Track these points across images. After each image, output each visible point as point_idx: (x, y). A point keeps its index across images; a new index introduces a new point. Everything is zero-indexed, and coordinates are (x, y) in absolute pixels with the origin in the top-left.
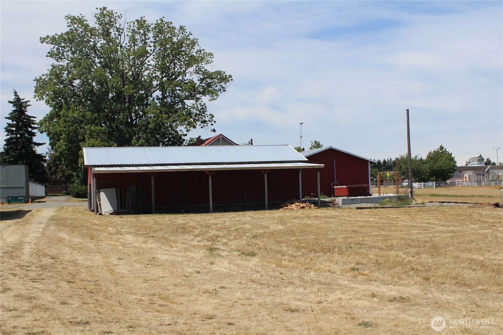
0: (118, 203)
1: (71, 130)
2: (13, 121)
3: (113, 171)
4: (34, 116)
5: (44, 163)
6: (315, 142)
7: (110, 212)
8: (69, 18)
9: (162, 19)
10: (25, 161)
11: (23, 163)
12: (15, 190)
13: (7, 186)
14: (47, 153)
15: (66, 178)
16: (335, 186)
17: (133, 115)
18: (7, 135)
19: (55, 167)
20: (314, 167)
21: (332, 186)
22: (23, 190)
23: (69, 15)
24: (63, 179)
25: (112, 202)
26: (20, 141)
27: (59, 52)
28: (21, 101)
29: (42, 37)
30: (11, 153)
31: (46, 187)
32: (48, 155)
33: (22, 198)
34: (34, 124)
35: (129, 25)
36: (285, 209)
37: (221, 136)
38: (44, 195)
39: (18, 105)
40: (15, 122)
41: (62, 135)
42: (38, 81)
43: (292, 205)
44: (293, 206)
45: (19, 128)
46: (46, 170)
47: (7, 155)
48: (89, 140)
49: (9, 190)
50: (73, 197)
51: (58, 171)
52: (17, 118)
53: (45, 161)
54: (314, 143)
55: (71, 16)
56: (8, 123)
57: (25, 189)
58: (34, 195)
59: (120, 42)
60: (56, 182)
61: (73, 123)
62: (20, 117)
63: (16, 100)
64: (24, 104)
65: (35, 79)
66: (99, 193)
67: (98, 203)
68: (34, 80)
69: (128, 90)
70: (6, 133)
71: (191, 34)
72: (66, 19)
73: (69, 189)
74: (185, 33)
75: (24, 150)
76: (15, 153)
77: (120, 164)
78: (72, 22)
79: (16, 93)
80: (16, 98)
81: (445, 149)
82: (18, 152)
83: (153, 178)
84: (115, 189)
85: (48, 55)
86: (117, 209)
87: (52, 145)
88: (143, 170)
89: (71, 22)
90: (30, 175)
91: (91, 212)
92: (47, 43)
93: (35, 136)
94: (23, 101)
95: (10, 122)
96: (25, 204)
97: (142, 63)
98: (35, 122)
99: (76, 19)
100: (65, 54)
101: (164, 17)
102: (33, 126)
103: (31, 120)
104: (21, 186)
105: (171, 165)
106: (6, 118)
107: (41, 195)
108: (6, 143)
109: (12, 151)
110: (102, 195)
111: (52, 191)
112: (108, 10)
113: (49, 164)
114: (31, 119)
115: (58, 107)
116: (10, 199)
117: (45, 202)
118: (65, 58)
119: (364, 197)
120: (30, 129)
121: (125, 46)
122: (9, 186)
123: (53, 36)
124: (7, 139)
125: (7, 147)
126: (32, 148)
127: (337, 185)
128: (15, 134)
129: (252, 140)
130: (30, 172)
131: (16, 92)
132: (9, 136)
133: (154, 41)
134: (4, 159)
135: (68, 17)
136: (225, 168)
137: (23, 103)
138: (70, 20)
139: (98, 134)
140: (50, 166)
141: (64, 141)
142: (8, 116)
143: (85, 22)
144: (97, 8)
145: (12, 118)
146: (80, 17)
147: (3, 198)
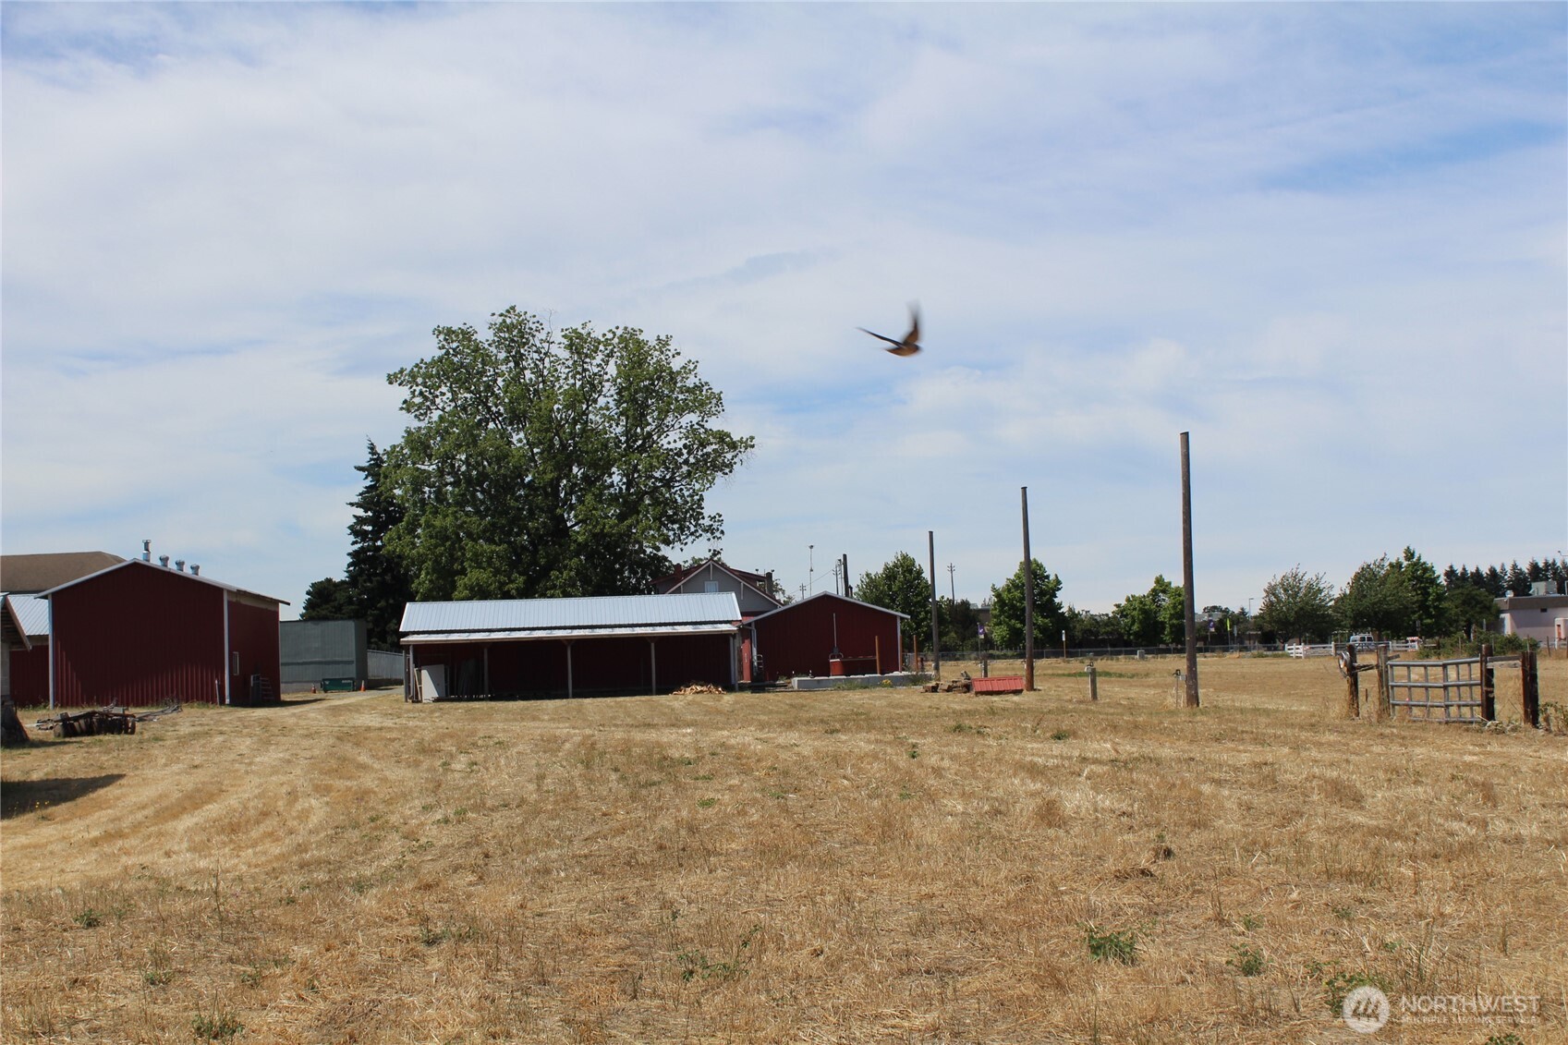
0: (446, 687)
2: (366, 512)
7: (433, 699)
8: (440, 332)
10: (391, 601)
12: (334, 666)
13: (323, 660)
16: (834, 658)
18: (354, 543)
21: (827, 659)
22: (352, 666)
23: (439, 326)
25: (438, 684)
29: (391, 373)
30: (362, 583)
33: (349, 681)
36: (675, 694)
39: (377, 474)
40: (370, 514)
45: (378, 526)
47: (354, 587)
49: (327, 666)
52: (374, 504)
55: (443, 329)
56: (355, 516)
57: (359, 664)
63: (372, 462)
66: (421, 672)
67: (419, 687)
70: (352, 538)
71: (678, 354)
72: (435, 336)
76: (371, 582)
79: (372, 447)
80: (374, 459)
81: (1419, 558)
82: (377, 581)
83: (485, 651)
84: (442, 666)
85: (404, 406)
86: (444, 694)
88: (469, 640)
91: (407, 701)
92: (400, 384)
95: (360, 512)
96: (354, 692)
99: (454, 332)
100: (438, 401)
104: (345, 659)
106: (352, 504)
108: (351, 560)
109: (365, 577)
110: (425, 673)
116: (327, 683)
118: (438, 408)
122: (328, 659)
124: (355, 551)
125: (355, 568)
128: (371, 539)
129: (845, 556)
131: (372, 444)
132: (359, 545)
133: (600, 373)
135: (438, 331)
138: (443, 336)
141: (427, 574)
142: (356, 499)
143: (473, 338)
144: (493, 314)
145: (363, 505)
146: (464, 328)
147: (315, 682)
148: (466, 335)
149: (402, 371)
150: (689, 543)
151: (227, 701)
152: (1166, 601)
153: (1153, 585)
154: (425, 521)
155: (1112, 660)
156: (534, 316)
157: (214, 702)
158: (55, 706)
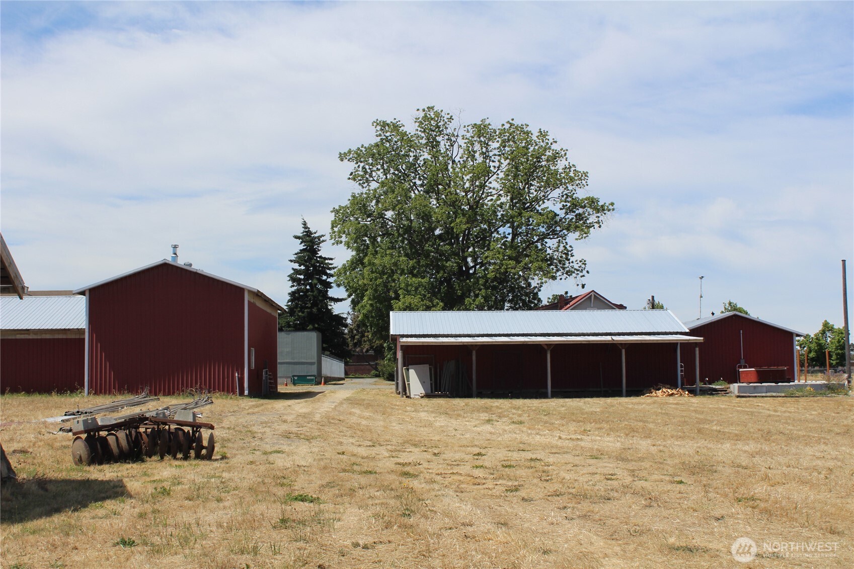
0: (431, 384)
1: (378, 283)
2: (300, 266)
3: (423, 342)
4: (330, 257)
5: (344, 328)
6: (730, 304)
7: (421, 395)
8: (378, 124)
9: (511, 122)
10: (316, 326)
11: (314, 329)
12: (303, 366)
13: (293, 361)
14: (349, 313)
15: (375, 350)
16: (741, 368)
17: (469, 259)
18: (293, 286)
19: (359, 335)
20: (689, 342)
21: (737, 369)
22: (313, 366)
23: (377, 120)
24: (371, 352)
25: (424, 382)
26: (310, 295)
27: (366, 172)
28: (312, 236)
29: (342, 153)
30: (297, 314)
31: (346, 364)
32: (349, 317)
33: (312, 378)
34: (330, 269)
35: (466, 129)
36: (648, 396)
37: (592, 293)
38: (343, 376)
39: (308, 242)
40: (303, 267)
41: (367, 290)
42: (336, 211)
43: (657, 391)
44: (659, 393)
45: (308, 275)
46: (347, 339)
47: (291, 316)
48: (404, 297)
49: (295, 366)
50: (384, 379)
51: (364, 340)
52: (306, 261)
53: (346, 326)
54: (727, 305)
55: (380, 122)
56: (293, 269)
57: (316, 365)
58: (329, 375)
59: (452, 155)
60: (362, 358)
61: (383, 273)
62: (310, 259)
63: (305, 233)
64: (317, 240)
65: (332, 210)
66: (408, 371)
67: (406, 383)
68: (332, 212)
69: (460, 225)
70: (290, 283)
71: (556, 142)
72: (374, 127)
73: (379, 368)
74: (547, 141)
75: (315, 308)
76: (303, 312)
77: (434, 334)
78: (383, 130)
79: (305, 224)
80: (306, 232)
82: (307, 312)
83: (474, 353)
84: (428, 365)
85: (351, 177)
86: (430, 392)
87: (354, 303)
88: (461, 342)
89: (381, 130)
90: (324, 345)
91: (397, 395)
92: (349, 160)
93: (331, 287)
94: (314, 235)
95: (296, 266)
96: (316, 386)
97: (482, 186)
98: (332, 266)
99: (388, 125)
100: (374, 174)
101: (513, 120)
102: (328, 271)
103: (326, 264)
104: (310, 361)
105: (501, 336)
106: (291, 261)
107: (338, 376)
108: (290, 298)
109: (299, 309)
110: (412, 372)
111: (356, 371)
112: (435, 109)
113: (351, 331)
114: (327, 261)
115: (362, 250)
116: (296, 378)
117: (343, 384)
118: (374, 180)
119: (774, 384)
120: (324, 277)
121: (459, 161)
122: (296, 361)
123: (359, 149)
124: (292, 292)
125: (292, 303)
126: (327, 305)
127: (745, 367)
128: (303, 284)
129: (653, 297)
130: (323, 342)
131: (305, 222)
132: (295, 288)
133: (499, 153)
134: (286, 322)
135: (376, 123)
136: (567, 341)
137: (315, 238)
138: (380, 127)
139: (417, 289)
140: (352, 333)
141: (370, 299)
142: (293, 258)
143: (401, 129)
144: (418, 110)
145: (299, 261)
146: (394, 122)
147: (287, 377)
148: (396, 127)
149: (350, 151)
150: (563, 279)
151: (246, 392)
152: (829, 338)
153: (820, 328)
154: (368, 260)
155: (812, 376)
156: (448, 114)
157: (234, 392)
158: (89, 393)
